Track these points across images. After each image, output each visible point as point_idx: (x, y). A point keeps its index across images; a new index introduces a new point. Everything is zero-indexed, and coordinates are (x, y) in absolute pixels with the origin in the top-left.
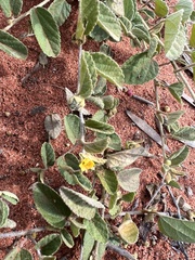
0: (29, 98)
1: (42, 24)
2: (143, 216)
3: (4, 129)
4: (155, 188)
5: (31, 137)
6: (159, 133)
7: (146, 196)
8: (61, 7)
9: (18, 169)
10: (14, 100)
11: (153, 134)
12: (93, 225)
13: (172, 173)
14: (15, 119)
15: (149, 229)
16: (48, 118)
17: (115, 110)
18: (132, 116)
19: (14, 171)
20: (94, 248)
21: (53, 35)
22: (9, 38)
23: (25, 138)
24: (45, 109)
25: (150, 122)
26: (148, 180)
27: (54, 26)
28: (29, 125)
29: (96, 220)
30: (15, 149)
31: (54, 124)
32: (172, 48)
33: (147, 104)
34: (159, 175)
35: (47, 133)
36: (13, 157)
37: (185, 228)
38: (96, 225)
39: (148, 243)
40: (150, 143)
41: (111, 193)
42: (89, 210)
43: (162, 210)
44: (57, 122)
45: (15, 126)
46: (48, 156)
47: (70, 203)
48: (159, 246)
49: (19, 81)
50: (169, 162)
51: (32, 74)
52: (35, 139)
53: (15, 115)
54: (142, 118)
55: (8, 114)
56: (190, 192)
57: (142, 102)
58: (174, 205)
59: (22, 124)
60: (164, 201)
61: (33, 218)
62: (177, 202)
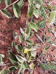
0: (9, 27)
1: (16, 8)
2: (36, 62)
3: (1, 35)
4: (40, 55)
5: (9, 38)
6: (43, 40)
7: (37, 56)
8: (21, 3)
9: (4, 46)
10: (5, 27)
11: (41, 40)
12: (23, 64)
13: (45, 52)
14: (5, 33)
15: (37, 65)
16: (14, 33)
17: (33, 35)
18: (37, 35)
19: (3, 47)
20: (22, 69)
21: (19, 11)
22: (6, 12)
23: (7, 38)
24: (13, 30)
25: (41, 37)
26: (38, 52)
27: (19, 9)
28: (8, 34)
29: (24, 63)
30: (4, 41)
31: (15, 35)
32: (52, 22)
33: (41, 32)
34: (41, 51)
35: (13, 37)
36: (3, 43)
37: (46, 66)
38: (24, 64)
39: (36, 68)
40: (40, 43)
41: (29, 57)
42: (23, 60)
43: (41, 60)
44: (16, 35)
45: (4, 35)
46: (13, 45)
47: (18, 59)
48: (39, 69)
49: (7, 22)
50: (45, 49)
51: (11, 20)
52: (10, 39)
53: (5, 31)
54: (39, 36)
55: (3, 31)
56: (49, 56)
57: (40, 31)
58: (44, 59)
59: (6, 34)
60: (42, 58)
61: (7, 60)
62: (45, 59)
